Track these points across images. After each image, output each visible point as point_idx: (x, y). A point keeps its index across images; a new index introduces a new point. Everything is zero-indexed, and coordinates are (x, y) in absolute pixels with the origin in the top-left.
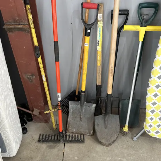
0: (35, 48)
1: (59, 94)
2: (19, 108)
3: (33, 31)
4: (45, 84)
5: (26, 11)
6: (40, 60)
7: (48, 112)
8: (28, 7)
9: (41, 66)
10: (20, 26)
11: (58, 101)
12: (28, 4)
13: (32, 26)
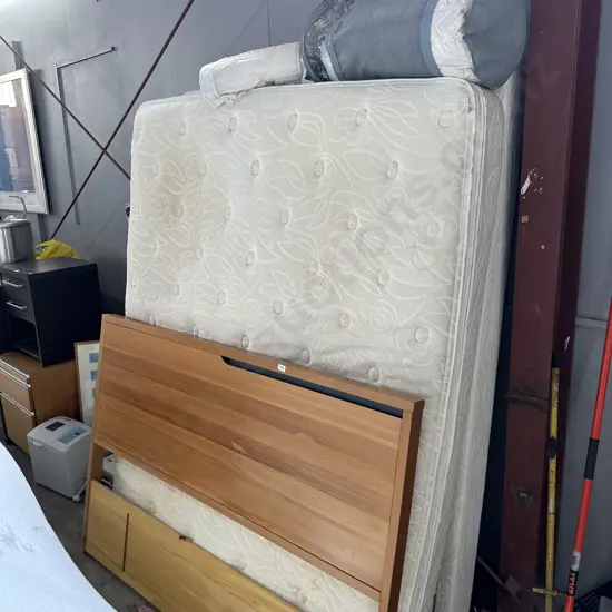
0: (549, 440)
1: (577, 555)
2: (481, 561)
3: (555, 411)
4: (551, 518)
5: (551, 377)
6: (553, 464)
7: (541, 591)
8: (557, 371)
9: (552, 478)
10: (534, 399)
11: (572, 571)
12: (557, 367)
13: (555, 402)
